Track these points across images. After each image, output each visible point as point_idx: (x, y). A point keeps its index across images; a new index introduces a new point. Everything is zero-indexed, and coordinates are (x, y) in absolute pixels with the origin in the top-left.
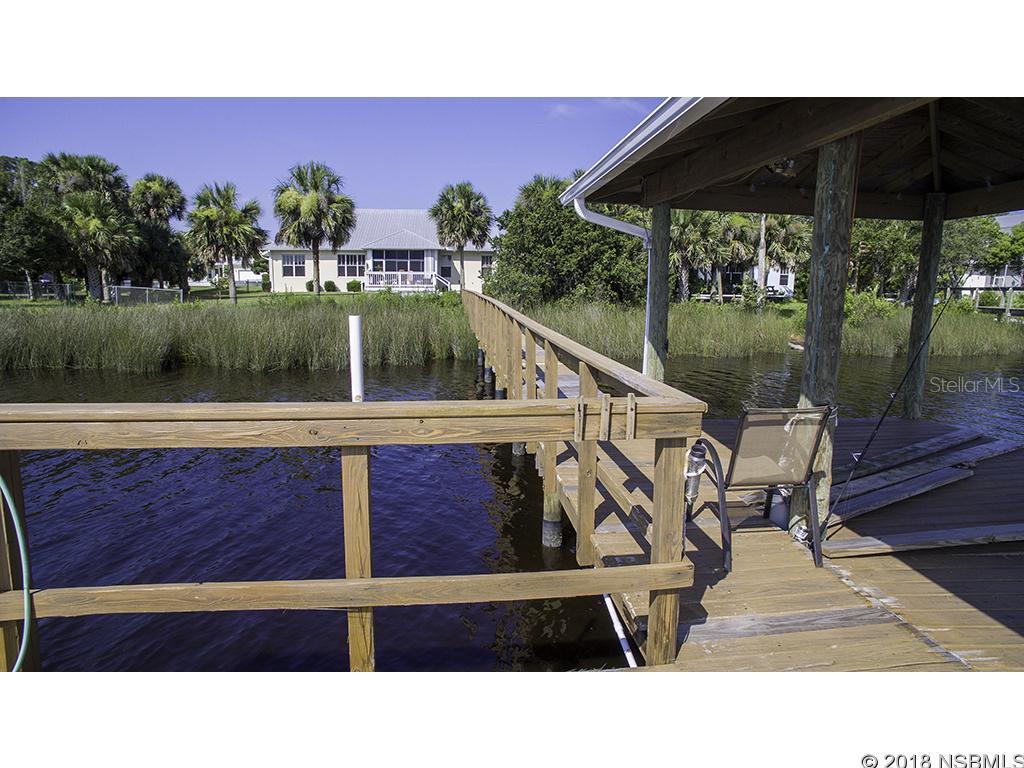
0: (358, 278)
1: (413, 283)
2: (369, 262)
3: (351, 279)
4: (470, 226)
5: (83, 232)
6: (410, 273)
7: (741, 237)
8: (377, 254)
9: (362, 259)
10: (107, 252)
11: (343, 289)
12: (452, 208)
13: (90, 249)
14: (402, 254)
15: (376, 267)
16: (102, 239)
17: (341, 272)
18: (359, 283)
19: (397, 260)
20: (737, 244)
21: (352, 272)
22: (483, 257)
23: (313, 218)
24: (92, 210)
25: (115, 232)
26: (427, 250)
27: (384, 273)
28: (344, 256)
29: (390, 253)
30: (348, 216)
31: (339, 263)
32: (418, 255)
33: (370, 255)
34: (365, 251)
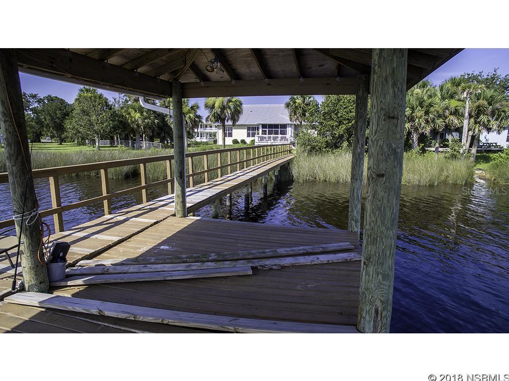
1: (280, 141)
2: (260, 130)
3: (252, 138)
4: (304, 111)
5: (133, 119)
6: (280, 136)
7: (456, 113)
8: (264, 126)
9: (258, 129)
10: (142, 127)
11: (249, 143)
12: (295, 102)
13: (135, 126)
14: (276, 126)
15: (264, 132)
16: (140, 122)
17: (248, 135)
19: (274, 129)
20: (452, 117)
21: (253, 135)
23: (220, 110)
24: (137, 110)
25: (146, 119)
26: (288, 124)
27: (267, 136)
28: (250, 128)
29: (271, 126)
30: (238, 108)
31: (248, 131)
32: (284, 126)
33: (260, 127)
34: (259, 125)
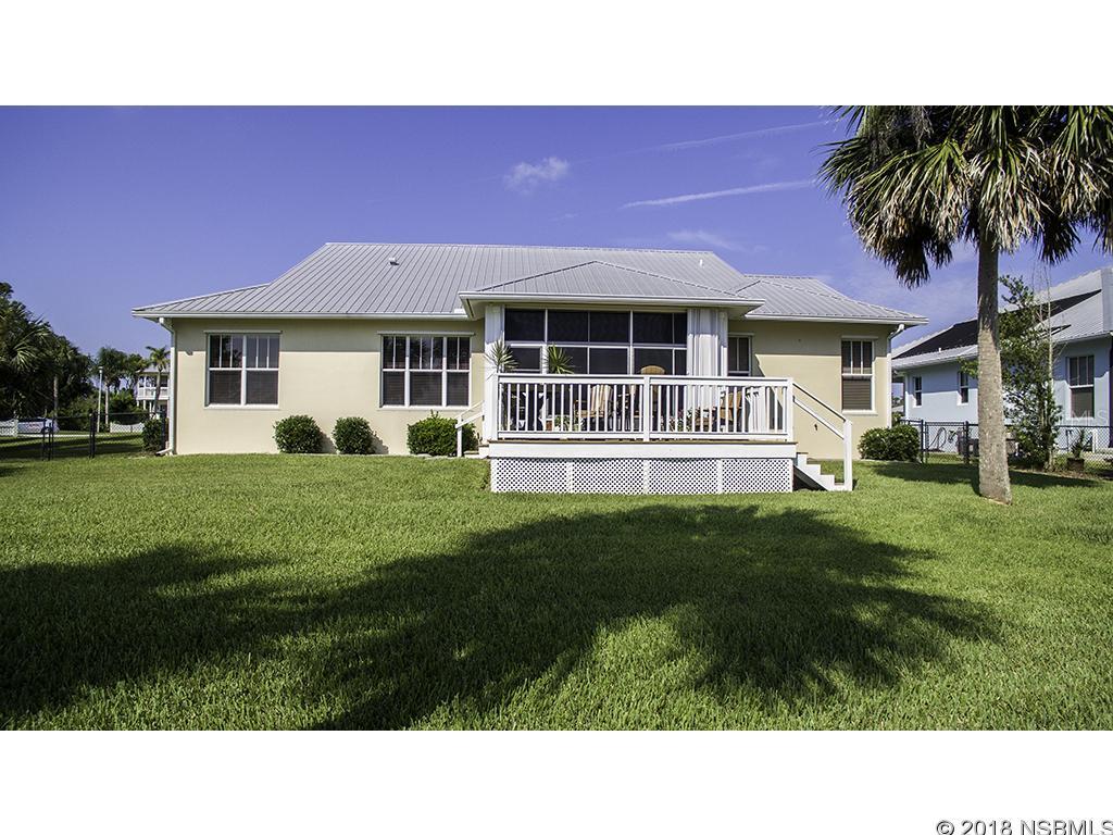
0: (445, 411)
3: (422, 413)
8: (522, 321)
9: (459, 350)
11: (396, 444)
17: (391, 392)
18: (450, 428)
21: (424, 390)
22: (845, 345)
26: (698, 309)
28: (401, 340)
29: (566, 321)
31: (386, 362)
33: (495, 324)
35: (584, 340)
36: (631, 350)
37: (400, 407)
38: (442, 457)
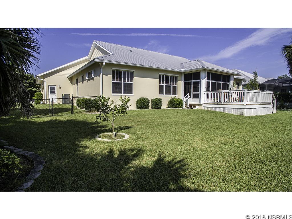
0: (173, 96)
35: (215, 80)
36: (222, 83)
37: (163, 95)
38: (176, 108)
